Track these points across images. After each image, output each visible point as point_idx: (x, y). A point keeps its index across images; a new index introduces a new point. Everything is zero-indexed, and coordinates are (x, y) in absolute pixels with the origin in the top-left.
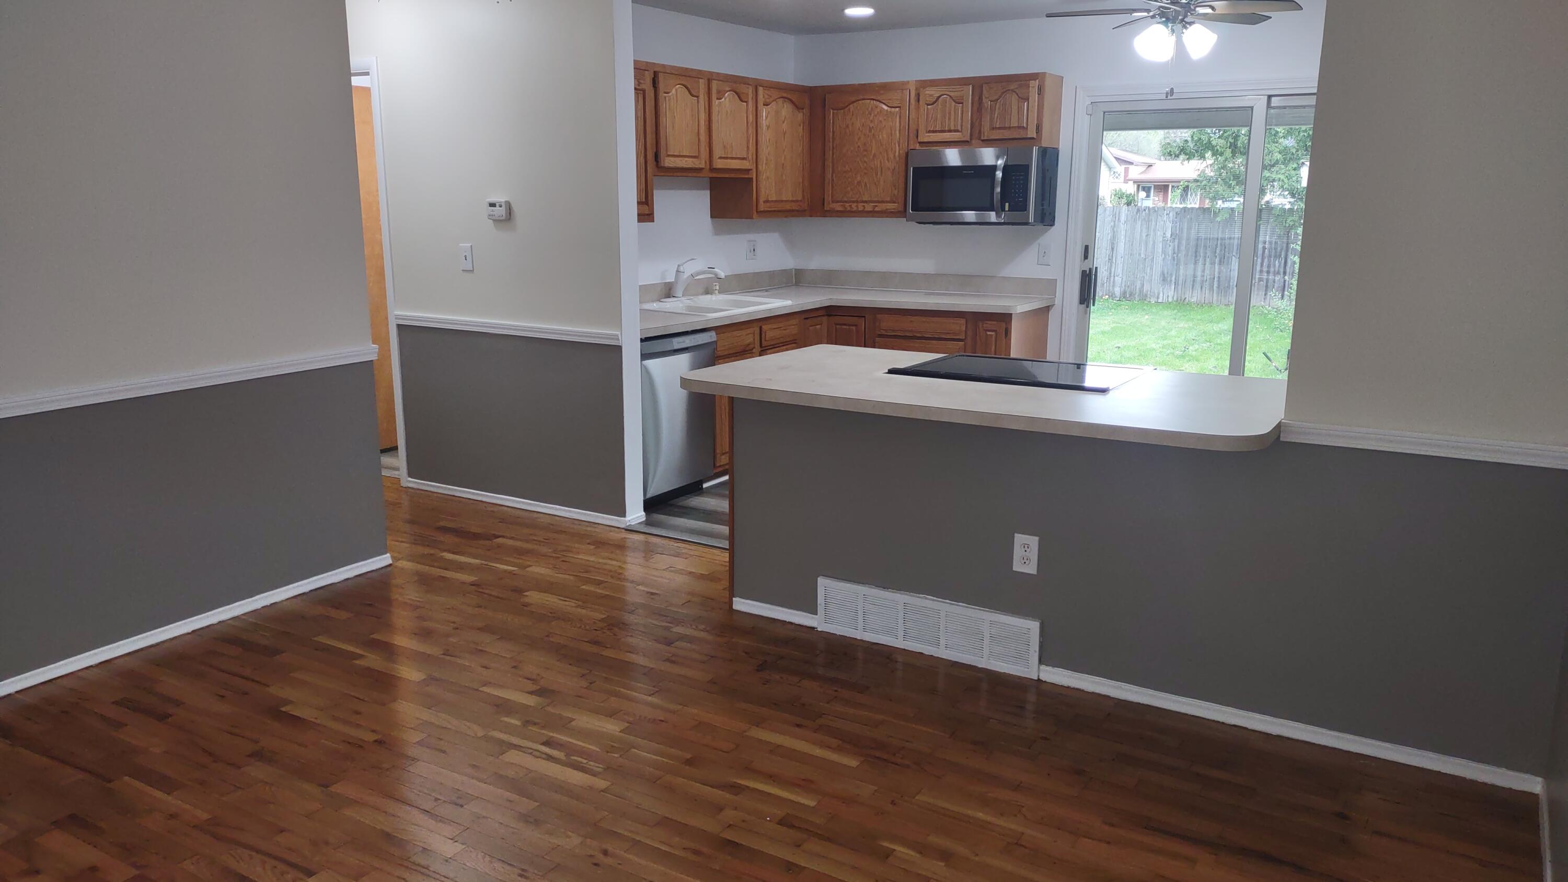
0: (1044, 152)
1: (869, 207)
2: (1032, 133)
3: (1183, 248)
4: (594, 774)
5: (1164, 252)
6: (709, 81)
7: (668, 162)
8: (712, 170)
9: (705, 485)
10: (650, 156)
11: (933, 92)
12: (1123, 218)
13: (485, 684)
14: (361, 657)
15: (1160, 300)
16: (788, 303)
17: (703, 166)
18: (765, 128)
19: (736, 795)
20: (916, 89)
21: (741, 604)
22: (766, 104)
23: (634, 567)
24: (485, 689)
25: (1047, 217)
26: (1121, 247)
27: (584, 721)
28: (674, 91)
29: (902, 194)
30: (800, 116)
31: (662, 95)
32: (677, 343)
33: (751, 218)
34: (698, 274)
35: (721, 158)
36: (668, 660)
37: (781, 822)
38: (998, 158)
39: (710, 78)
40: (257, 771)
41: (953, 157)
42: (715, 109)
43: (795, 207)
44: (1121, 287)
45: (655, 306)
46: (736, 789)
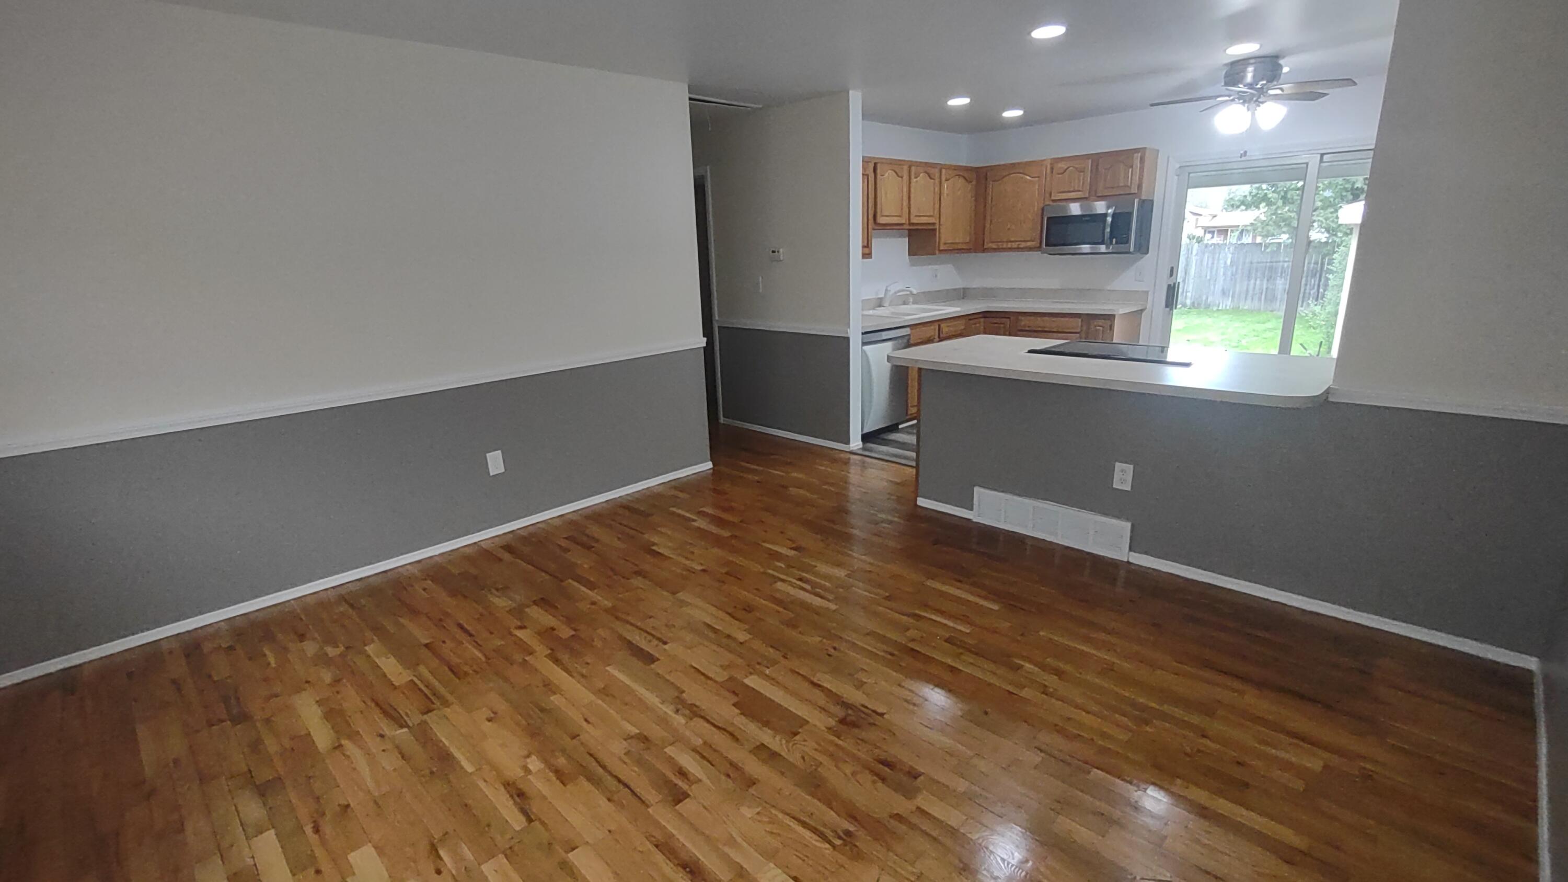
0: (1143, 202)
1: (1015, 245)
2: (1134, 190)
3: (1239, 271)
4: (829, 600)
5: (1224, 274)
6: (910, 167)
7: (882, 220)
8: (910, 224)
9: (900, 426)
10: (871, 217)
11: (1063, 165)
12: (1194, 252)
13: (764, 542)
14: (694, 520)
15: (1220, 308)
16: (958, 309)
17: (903, 221)
18: (945, 195)
19: (918, 621)
20: (1051, 164)
21: (922, 502)
22: (947, 180)
23: (854, 475)
24: (764, 544)
25: (1143, 248)
26: (1192, 272)
27: (823, 568)
28: (887, 175)
29: (1038, 237)
30: (970, 186)
31: (879, 176)
32: (885, 335)
33: (934, 254)
34: (899, 291)
35: (916, 216)
36: (875, 535)
37: (947, 640)
38: (1108, 208)
39: (911, 164)
40: (637, 582)
41: (1075, 209)
42: (913, 184)
43: (964, 247)
44: (1191, 299)
45: (871, 312)
46: (918, 617)
